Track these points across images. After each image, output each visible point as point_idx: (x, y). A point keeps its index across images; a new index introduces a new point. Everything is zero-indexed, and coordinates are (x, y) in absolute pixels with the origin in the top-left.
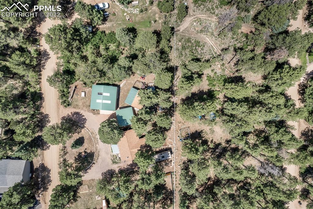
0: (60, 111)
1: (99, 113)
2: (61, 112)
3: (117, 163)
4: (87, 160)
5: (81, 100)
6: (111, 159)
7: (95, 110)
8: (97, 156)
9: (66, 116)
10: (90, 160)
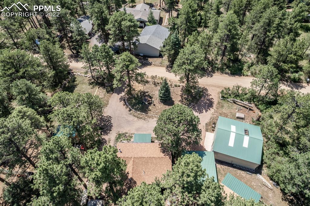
0: (215, 88)
1: (208, 131)
2: (213, 89)
3: (117, 139)
4: (138, 103)
5: (231, 113)
6: (126, 133)
7: (213, 126)
8: (138, 116)
9: (209, 92)
10: (138, 107)
